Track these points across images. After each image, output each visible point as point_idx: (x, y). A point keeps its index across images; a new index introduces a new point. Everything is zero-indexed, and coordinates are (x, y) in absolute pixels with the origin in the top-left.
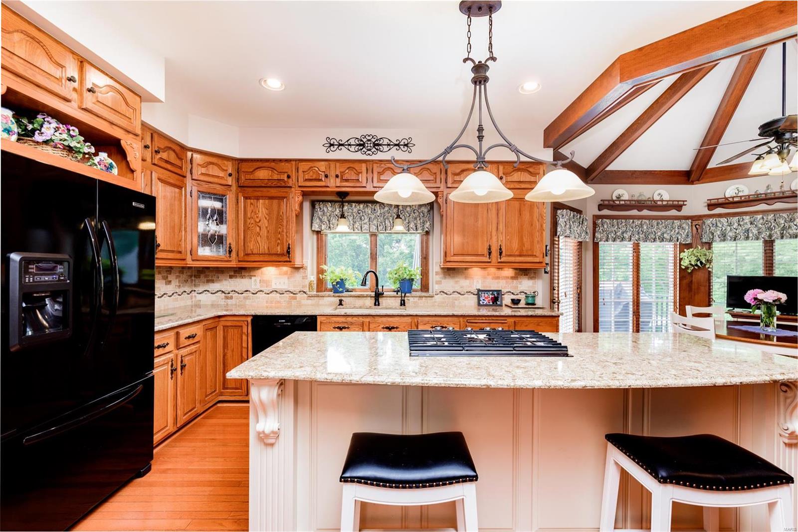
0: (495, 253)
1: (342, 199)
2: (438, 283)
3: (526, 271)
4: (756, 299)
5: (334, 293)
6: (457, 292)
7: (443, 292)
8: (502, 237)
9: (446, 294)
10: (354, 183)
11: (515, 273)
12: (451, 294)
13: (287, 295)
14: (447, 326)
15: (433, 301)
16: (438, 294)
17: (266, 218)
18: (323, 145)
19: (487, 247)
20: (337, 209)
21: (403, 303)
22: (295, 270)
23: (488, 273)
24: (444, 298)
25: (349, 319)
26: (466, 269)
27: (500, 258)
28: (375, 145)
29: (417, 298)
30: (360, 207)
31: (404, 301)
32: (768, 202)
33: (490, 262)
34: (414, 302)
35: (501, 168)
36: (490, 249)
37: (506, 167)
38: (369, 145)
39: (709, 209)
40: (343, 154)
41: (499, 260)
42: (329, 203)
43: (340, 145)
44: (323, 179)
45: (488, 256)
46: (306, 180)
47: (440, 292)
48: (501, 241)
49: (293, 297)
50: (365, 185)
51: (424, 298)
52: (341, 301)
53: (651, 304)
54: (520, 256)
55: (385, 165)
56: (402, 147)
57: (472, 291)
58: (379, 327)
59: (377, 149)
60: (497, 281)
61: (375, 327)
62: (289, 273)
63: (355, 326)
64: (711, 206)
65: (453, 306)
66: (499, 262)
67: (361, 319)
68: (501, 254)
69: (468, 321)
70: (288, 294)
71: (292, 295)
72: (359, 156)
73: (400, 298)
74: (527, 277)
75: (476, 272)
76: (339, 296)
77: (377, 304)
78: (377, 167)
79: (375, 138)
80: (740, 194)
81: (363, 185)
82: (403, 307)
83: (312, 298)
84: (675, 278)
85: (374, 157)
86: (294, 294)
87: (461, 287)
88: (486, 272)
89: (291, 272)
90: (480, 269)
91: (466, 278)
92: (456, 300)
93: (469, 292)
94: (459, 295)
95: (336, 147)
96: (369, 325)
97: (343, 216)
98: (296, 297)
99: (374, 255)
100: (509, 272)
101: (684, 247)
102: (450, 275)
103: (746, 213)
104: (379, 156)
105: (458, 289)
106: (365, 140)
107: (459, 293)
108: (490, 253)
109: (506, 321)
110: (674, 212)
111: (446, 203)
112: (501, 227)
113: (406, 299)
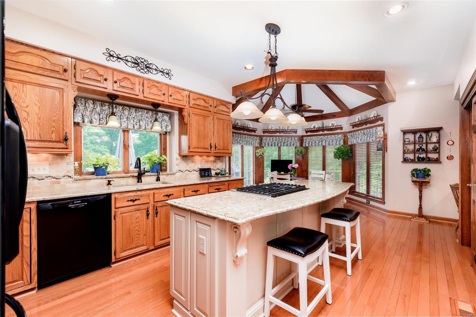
0: (213, 148)
1: (113, 100)
2: (178, 165)
3: (219, 157)
4: (292, 167)
5: (96, 175)
6: (188, 170)
7: (180, 171)
8: (216, 139)
9: (182, 172)
10: (129, 91)
11: (215, 158)
12: (185, 172)
13: (47, 180)
14: (200, 190)
15: (175, 176)
16: (177, 172)
17: (36, 105)
18: (103, 53)
19: (209, 144)
20: (99, 107)
21: (158, 179)
22: (58, 157)
23: (203, 158)
24: (181, 175)
25: (139, 193)
26: (192, 156)
27: (215, 150)
28: (147, 67)
29: (165, 176)
30: (119, 109)
31: (159, 177)
32: (280, 133)
33: (210, 153)
34: (163, 178)
35: (215, 102)
36: (211, 145)
37: (218, 102)
38: (142, 66)
39: (263, 133)
40: (121, 66)
41: (215, 152)
42: (91, 101)
43: (118, 58)
44: (102, 81)
45: (210, 149)
46: (84, 78)
47: (179, 171)
48: (216, 141)
49: (55, 181)
50: (138, 94)
51: (169, 175)
52: (109, 181)
53: (239, 173)
54: (223, 149)
55: (152, 83)
56: (165, 74)
57: (195, 170)
58: (161, 196)
59: (148, 71)
60: (207, 163)
61: (158, 196)
62: (49, 160)
63: (144, 197)
64: (264, 132)
65: (186, 179)
66: (215, 153)
67: (148, 192)
68: (216, 148)
69: (209, 185)
70: (49, 179)
71: (55, 180)
72: (134, 71)
73: (157, 176)
74: (220, 161)
75: (197, 158)
76: (106, 178)
77: (140, 181)
78: (147, 83)
79: (146, 62)
80: (272, 129)
81: (136, 94)
82: (158, 182)
83: (78, 181)
84: (253, 161)
85: (146, 76)
86: (57, 179)
87: (190, 167)
88: (202, 158)
89: (54, 158)
90: (199, 156)
91: (193, 162)
92: (187, 175)
93: (194, 170)
94: (189, 172)
95: (115, 59)
96: (154, 196)
97: (113, 114)
98: (60, 181)
99: (127, 146)
100: (212, 159)
101: (257, 148)
102: (184, 160)
103: (274, 136)
104: (149, 76)
105: (188, 168)
106: (139, 61)
107: (189, 171)
108: (211, 148)
109: (224, 184)
110: (253, 133)
111: (189, 116)
112: (215, 133)
113: (160, 176)
